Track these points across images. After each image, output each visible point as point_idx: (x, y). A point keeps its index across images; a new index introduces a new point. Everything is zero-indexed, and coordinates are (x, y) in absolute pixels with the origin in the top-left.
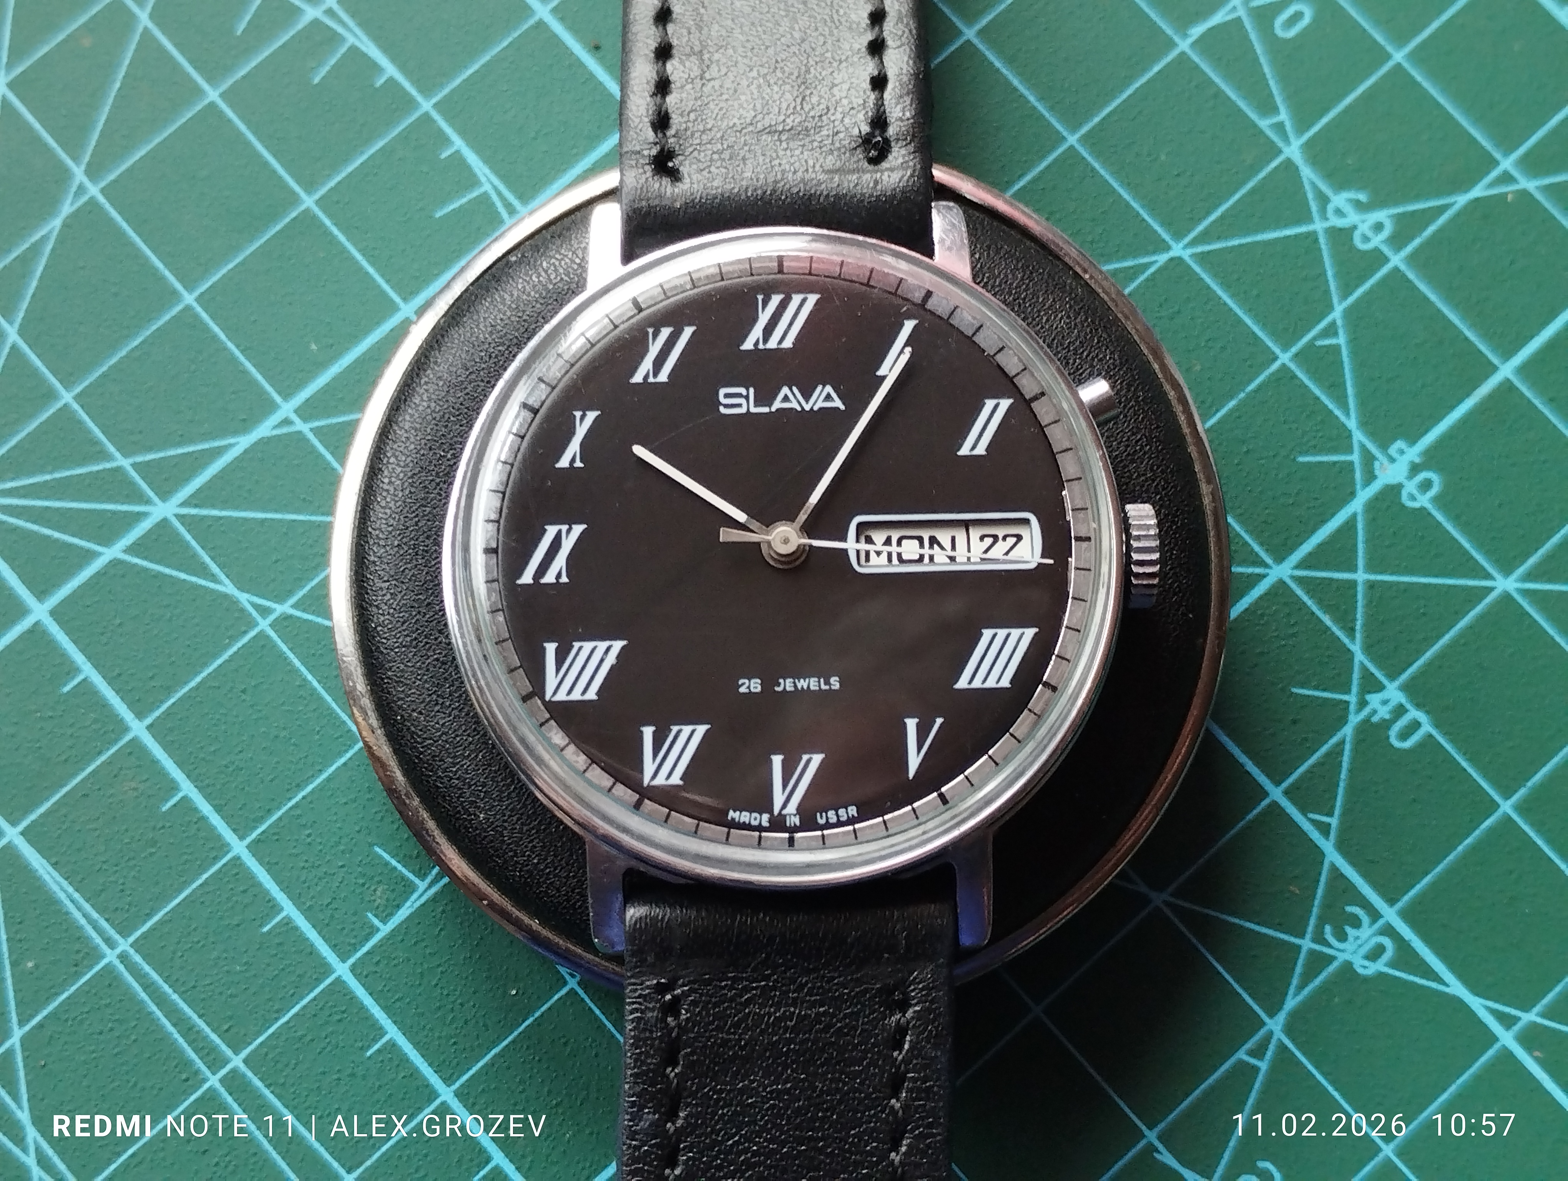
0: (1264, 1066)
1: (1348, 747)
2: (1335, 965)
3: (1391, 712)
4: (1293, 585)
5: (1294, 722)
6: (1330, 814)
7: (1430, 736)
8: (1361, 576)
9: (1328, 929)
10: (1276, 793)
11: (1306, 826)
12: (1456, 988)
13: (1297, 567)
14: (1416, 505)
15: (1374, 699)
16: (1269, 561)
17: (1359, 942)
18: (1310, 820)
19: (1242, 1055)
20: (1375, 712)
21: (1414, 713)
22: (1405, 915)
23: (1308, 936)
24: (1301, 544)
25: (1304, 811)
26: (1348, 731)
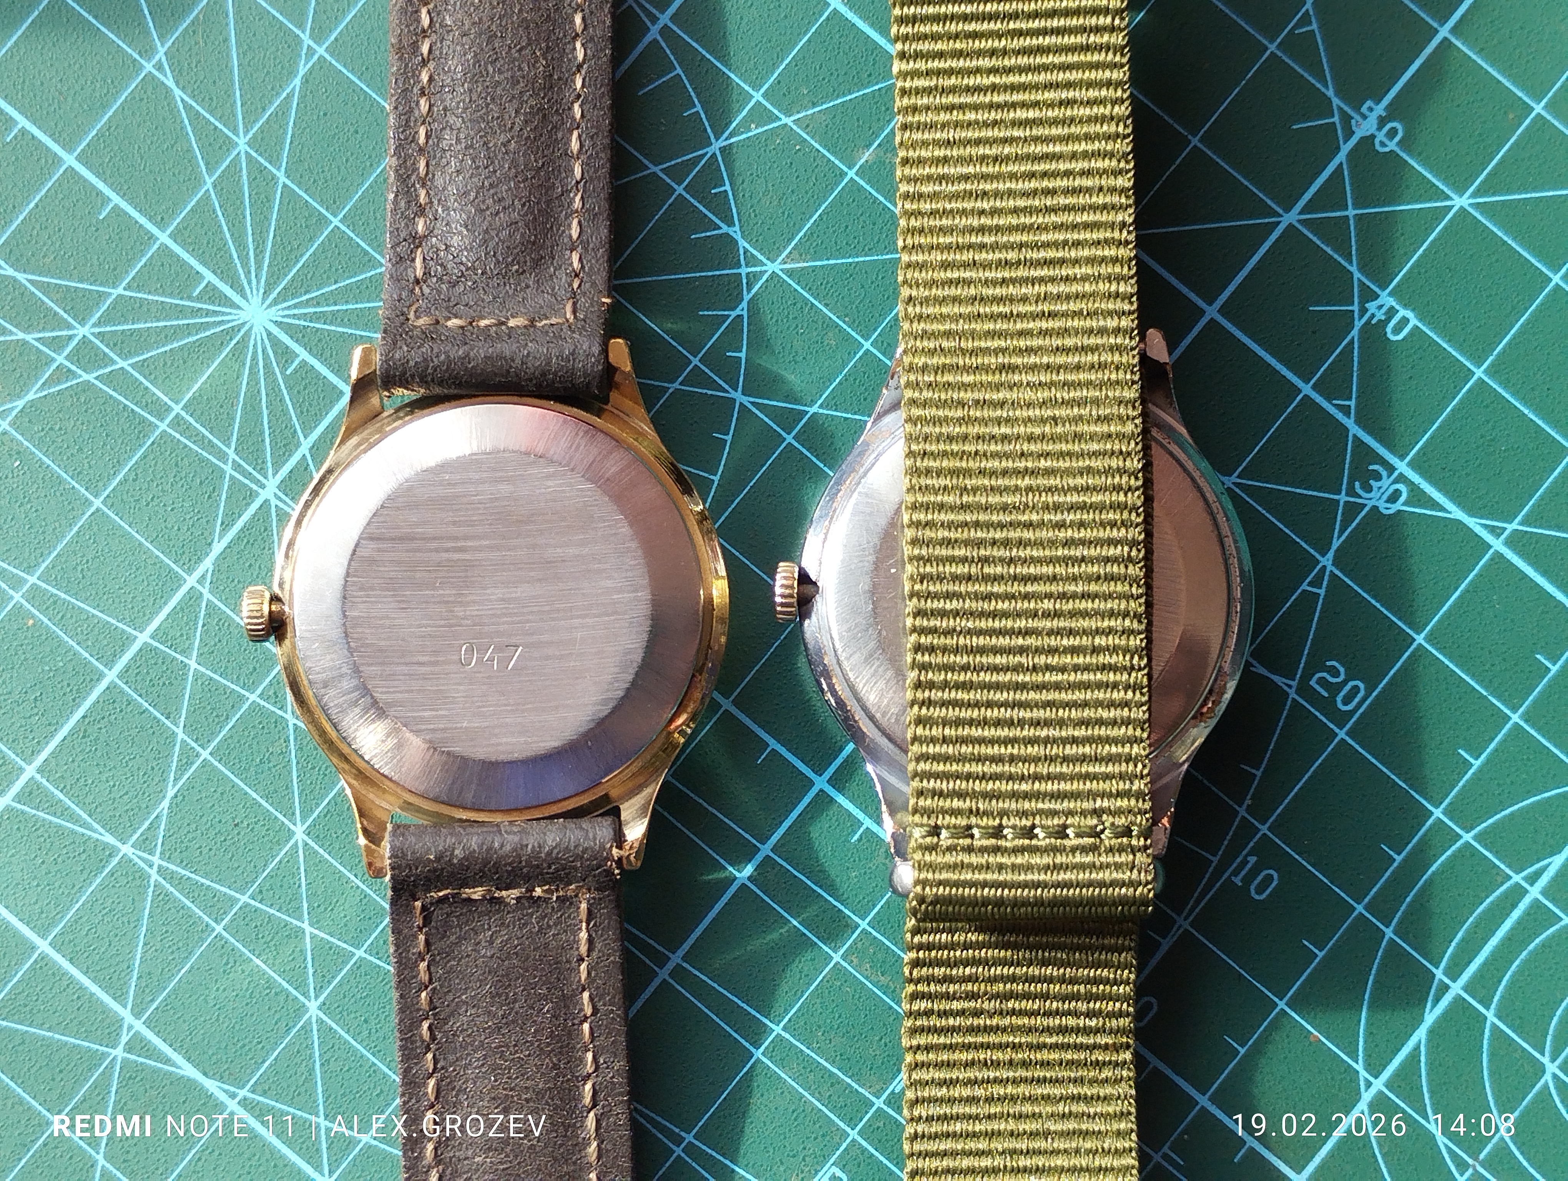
0: (1322, 592)
1: (1356, 346)
2: (1367, 509)
3: (1385, 314)
4: (1300, 227)
5: (1314, 332)
6: (1350, 399)
7: (1416, 328)
8: (1351, 212)
9: (1357, 484)
10: (1307, 389)
11: (1332, 410)
12: (1457, 513)
13: (1300, 213)
14: (1387, 150)
15: (1372, 306)
16: (1281, 211)
17: (1382, 490)
18: (1335, 405)
19: (1305, 586)
20: (1373, 316)
21: (1402, 312)
22: (1411, 465)
23: (1344, 492)
24: (1303, 194)
25: (1329, 399)
26: (1355, 333)
